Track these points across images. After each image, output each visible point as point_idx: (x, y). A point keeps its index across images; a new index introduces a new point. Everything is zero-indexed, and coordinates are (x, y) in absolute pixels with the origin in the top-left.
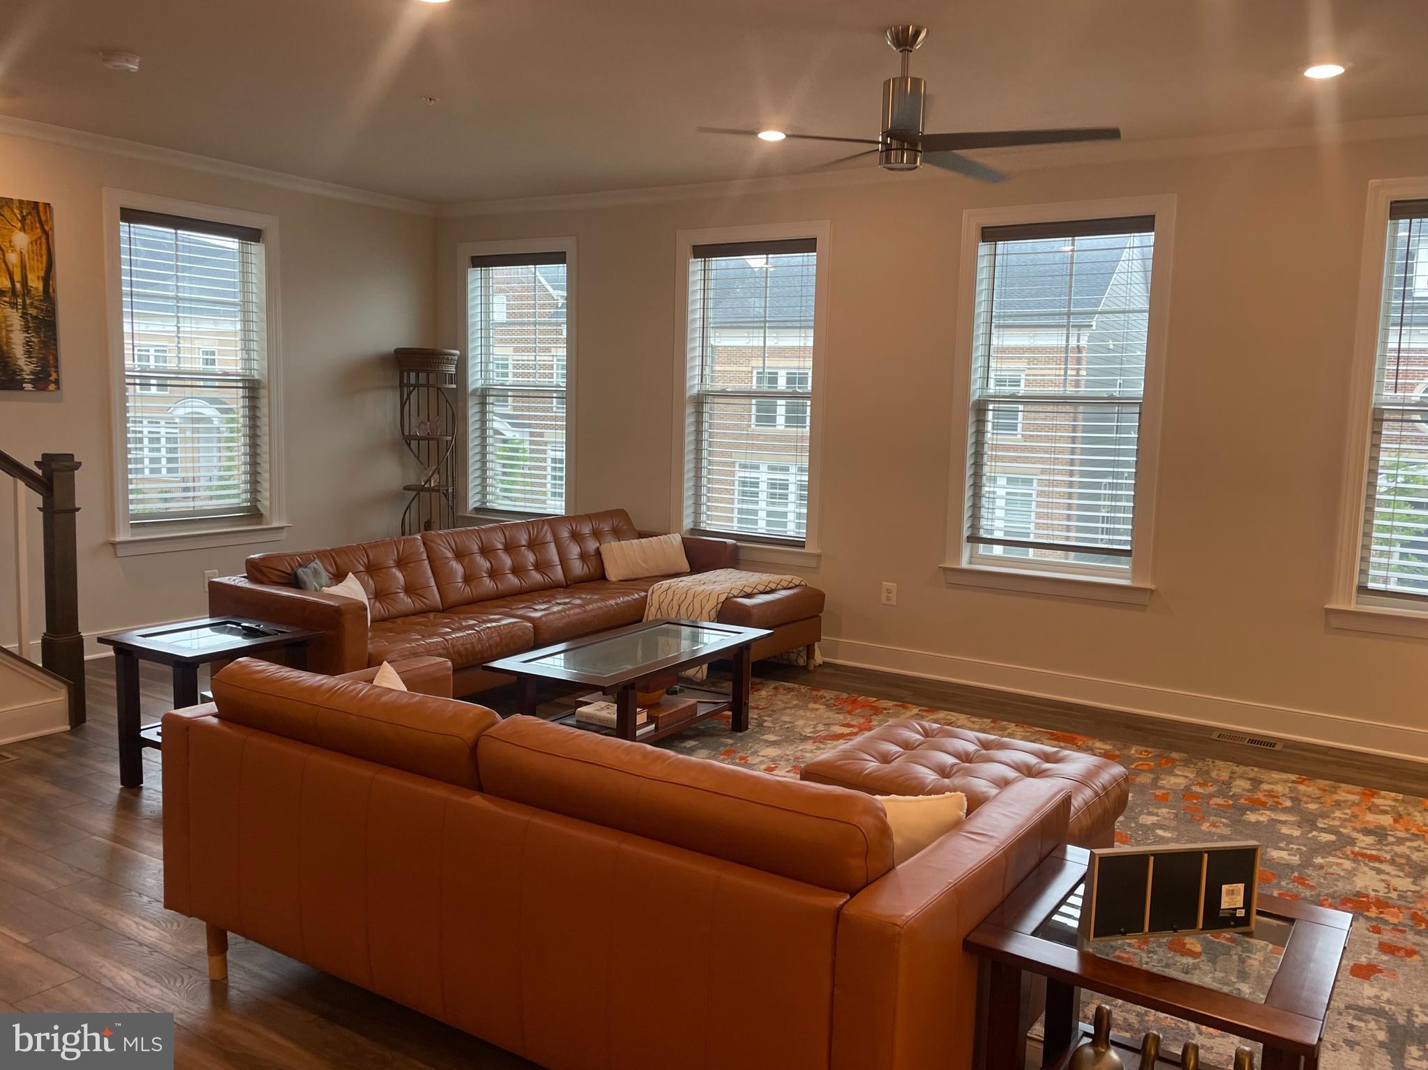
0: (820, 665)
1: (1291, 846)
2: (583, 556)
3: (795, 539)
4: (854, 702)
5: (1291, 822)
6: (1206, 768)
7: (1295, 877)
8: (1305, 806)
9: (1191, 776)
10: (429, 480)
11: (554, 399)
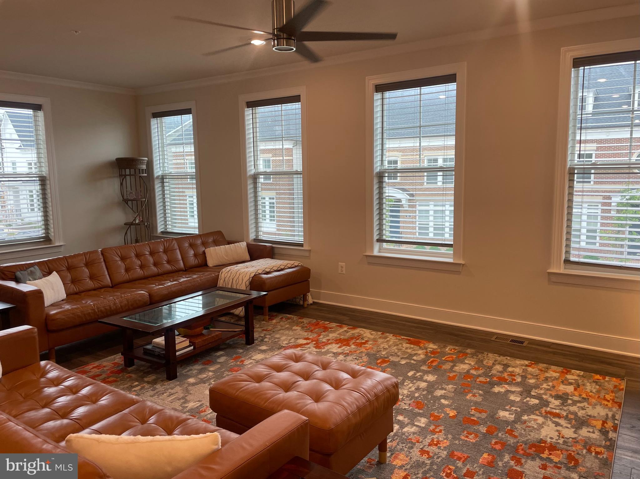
0: (311, 304)
1: (512, 408)
2: (195, 255)
3: (300, 242)
4: (317, 324)
5: (517, 392)
6: (482, 358)
7: (508, 429)
8: (528, 381)
9: (473, 364)
10: (135, 220)
11: (189, 179)
